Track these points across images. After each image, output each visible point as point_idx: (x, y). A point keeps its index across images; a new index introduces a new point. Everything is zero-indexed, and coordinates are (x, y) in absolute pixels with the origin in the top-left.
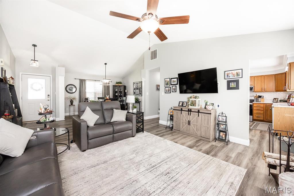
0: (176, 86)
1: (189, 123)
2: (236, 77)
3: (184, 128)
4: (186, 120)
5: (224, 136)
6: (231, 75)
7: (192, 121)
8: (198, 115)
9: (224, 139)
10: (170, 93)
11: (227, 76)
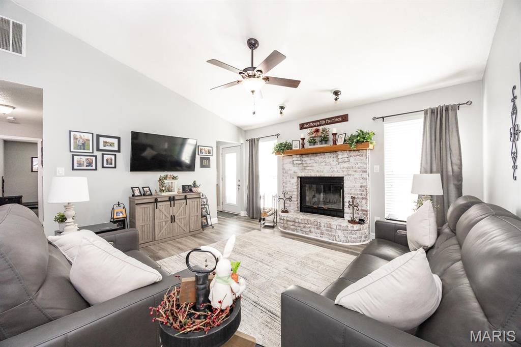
0: (115, 155)
1: (173, 219)
2: (207, 154)
3: (162, 231)
4: (165, 216)
5: (205, 221)
6: (203, 151)
7: (178, 214)
8: (185, 203)
9: (206, 224)
10: (96, 169)
11: (201, 152)
